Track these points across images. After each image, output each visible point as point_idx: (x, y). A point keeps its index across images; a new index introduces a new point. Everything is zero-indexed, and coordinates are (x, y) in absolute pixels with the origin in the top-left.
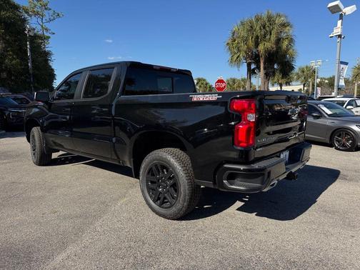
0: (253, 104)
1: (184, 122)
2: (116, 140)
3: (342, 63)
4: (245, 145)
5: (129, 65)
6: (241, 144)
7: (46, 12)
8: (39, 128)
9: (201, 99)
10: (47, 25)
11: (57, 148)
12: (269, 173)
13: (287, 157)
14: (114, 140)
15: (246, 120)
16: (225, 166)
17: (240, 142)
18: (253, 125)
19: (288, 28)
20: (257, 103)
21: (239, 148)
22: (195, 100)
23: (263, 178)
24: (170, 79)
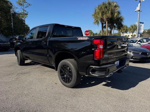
0: (102, 41)
1: (76, 49)
2: (49, 55)
3: (140, 23)
4: (98, 58)
5: (54, 25)
6: (97, 58)
7: (25, 4)
8: (20, 50)
9: (81, 39)
10: (25, 9)
11: (27, 58)
12: (109, 70)
13: (118, 63)
14: (48, 55)
15: (99, 48)
16: (91, 66)
17: (96, 57)
18: (102, 50)
19: (117, 8)
20: (104, 41)
21: (96, 59)
22: (79, 39)
23: (106, 72)
24: (72, 31)
